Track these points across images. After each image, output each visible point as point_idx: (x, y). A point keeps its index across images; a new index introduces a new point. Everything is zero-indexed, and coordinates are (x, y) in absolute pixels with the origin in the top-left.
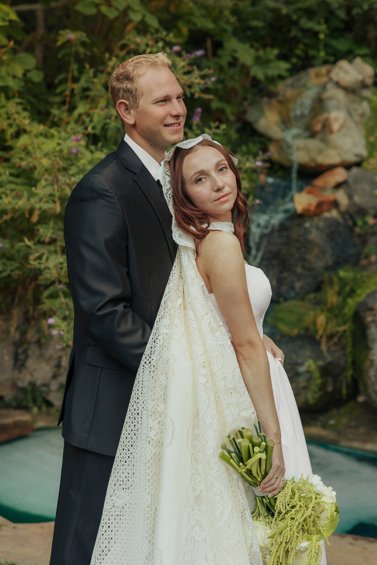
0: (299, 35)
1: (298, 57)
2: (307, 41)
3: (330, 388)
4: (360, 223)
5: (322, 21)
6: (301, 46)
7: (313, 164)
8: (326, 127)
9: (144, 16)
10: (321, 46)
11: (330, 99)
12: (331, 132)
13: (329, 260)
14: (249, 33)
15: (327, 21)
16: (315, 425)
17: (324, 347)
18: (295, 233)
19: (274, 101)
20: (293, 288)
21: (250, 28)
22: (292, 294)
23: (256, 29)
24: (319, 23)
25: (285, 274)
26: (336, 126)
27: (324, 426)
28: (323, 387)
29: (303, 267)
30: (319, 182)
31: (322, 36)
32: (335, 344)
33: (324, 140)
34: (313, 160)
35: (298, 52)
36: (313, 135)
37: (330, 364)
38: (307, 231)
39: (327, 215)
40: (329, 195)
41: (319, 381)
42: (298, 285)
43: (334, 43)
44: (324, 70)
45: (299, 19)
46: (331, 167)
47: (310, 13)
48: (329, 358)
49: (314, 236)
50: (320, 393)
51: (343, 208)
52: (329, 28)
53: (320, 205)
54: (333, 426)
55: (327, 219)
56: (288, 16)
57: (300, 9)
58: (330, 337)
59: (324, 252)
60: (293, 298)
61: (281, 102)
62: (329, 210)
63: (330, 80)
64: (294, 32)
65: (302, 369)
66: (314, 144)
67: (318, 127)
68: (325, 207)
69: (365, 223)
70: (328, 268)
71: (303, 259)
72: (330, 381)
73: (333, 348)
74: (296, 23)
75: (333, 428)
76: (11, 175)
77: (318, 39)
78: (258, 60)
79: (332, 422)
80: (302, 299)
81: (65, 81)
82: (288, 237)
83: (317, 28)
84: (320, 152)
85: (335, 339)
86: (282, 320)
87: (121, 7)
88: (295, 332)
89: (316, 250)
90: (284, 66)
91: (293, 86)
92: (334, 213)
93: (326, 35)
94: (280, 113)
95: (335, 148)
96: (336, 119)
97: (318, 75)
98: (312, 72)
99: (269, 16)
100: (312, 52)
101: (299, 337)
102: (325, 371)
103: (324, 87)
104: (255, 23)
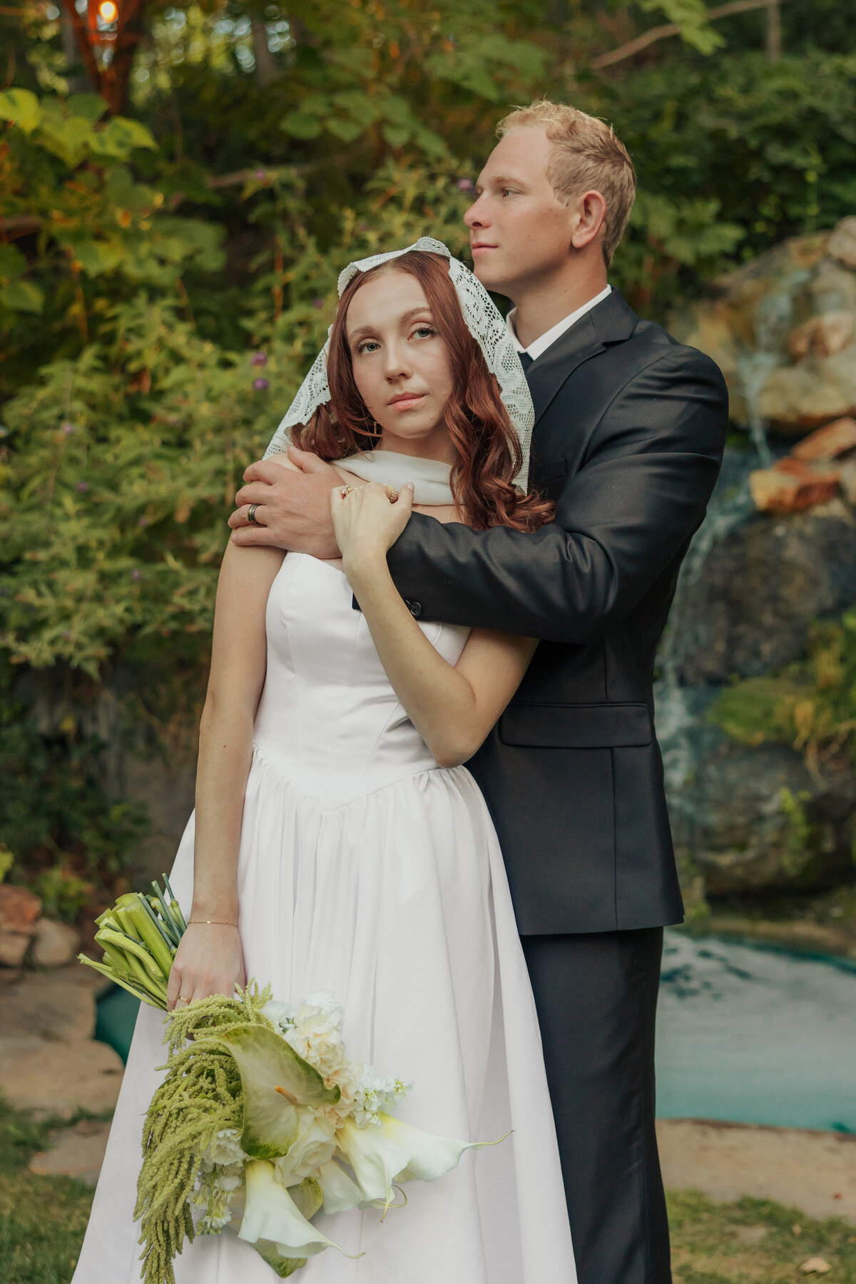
0: (766, 176)
1: (769, 221)
2: (783, 188)
3: (828, 845)
5: (813, 149)
6: (773, 200)
7: (792, 418)
8: (817, 343)
9: (414, 136)
10: (812, 196)
11: (826, 291)
12: (826, 352)
13: (826, 596)
14: (668, 181)
15: (823, 150)
16: (803, 918)
17: (811, 762)
18: (756, 548)
19: (720, 306)
20: (756, 654)
21: (668, 171)
22: (756, 665)
23: (682, 171)
24: (806, 153)
25: (742, 629)
26: (834, 341)
27: (821, 921)
28: (812, 842)
29: (776, 613)
30: (804, 450)
31: (811, 177)
32: (835, 757)
33: (813, 370)
34: (793, 408)
35: (767, 210)
36: (791, 359)
37: (826, 797)
38: (780, 543)
39: (820, 511)
40: (825, 472)
41: (803, 831)
42: (767, 648)
43: (838, 189)
44: (817, 240)
45: (762, 147)
46: (828, 421)
47: (786, 134)
48: (822, 785)
49: (794, 551)
50: (808, 855)
51: (853, 498)
52: (825, 160)
53: (804, 492)
54: (838, 919)
55: (820, 520)
56: (741, 141)
57: (764, 128)
58: (825, 744)
59: (814, 583)
60: (759, 674)
61: (735, 306)
62: (825, 501)
63: (827, 256)
64: (756, 172)
65: (767, 807)
66: (795, 377)
67: (802, 345)
68: (815, 495)
70: (824, 614)
71: (774, 598)
72: (828, 830)
73: (831, 766)
74: (758, 154)
75: (839, 923)
76: (165, 444)
77: (805, 183)
78: (681, 226)
79: (837, 912)
80: (776, 675)
81: (269, 267)
82: (743, 557)
83: (800, 161)
84: (807, 391)
85: (834, 748)
86: (732, 715)
87: (368, 121)
88: (759, 737)
89: (799, 580)
90: (731, 234)
91: (757, 274)
92: (836, 508)
93: (820, 176)
94: (731, 326)
95: (836, 382)
96: (834, 328)
97: (805, 252)
98: (794, 246)
99: (709, 147)
100: (794, 211)
101: (766, 747)
102: (817, 811)
103: (814, 272)
104: (678, 161)
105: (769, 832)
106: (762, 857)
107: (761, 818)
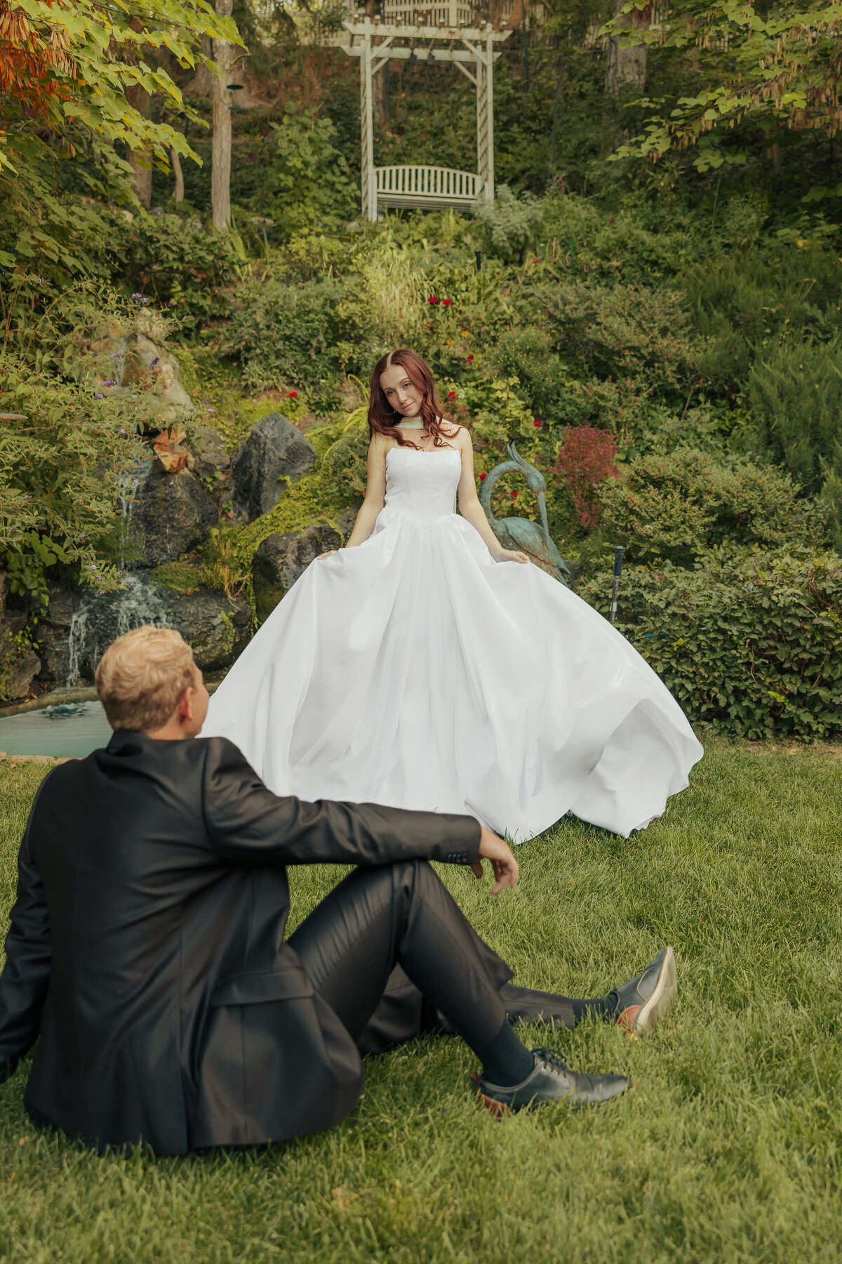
4: (209, 480)
13: (197, 518)
17: (230, 599)
18: (161, 492)
20: (164, 550)
22: (166, 556)
25: (155, 536)
29: (172, 527)
30: (161, 440)
32: (241, 593)
33: (159, 395)
37: (239, 613)
38: (173, 489)
39: (184, 472)
42: (169, 546)
48: (237, 608)
51: (191, 465)
53: (176, 463)
55: (184, 477)
58: (238, 586)
59: (191, 510)
62: (183, 468)
63: (137, 330)
65: (216, 622)
67: (149, 381)
68: (180, 465)
69: (215, 479)
70: (197, 526)
71: (171, 519)
73: (240, 598)
80: (178, 559)
82: (153, 497)
85: (242, 588)
86: (171, 581)
88: (190, 590)
89: (183, 509)
92: (187, 472)
101: (195, 594)
102: (234, 622)
105: (218, 634)
106: (214, 648)
107: (214, 628)
